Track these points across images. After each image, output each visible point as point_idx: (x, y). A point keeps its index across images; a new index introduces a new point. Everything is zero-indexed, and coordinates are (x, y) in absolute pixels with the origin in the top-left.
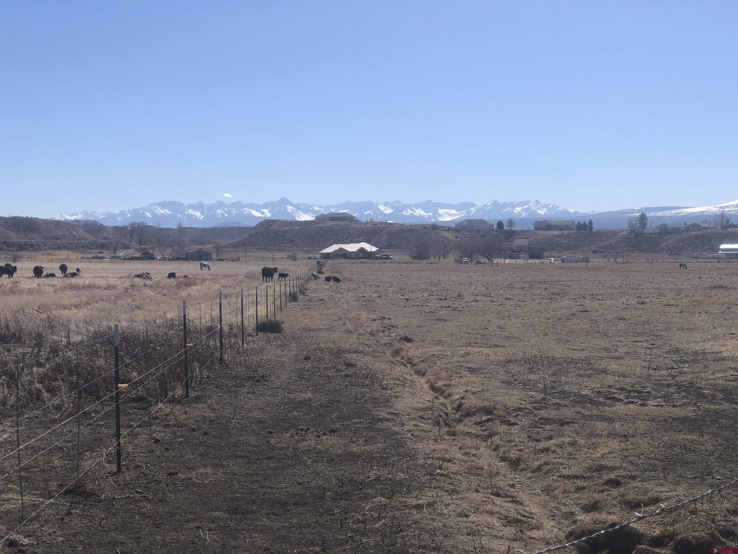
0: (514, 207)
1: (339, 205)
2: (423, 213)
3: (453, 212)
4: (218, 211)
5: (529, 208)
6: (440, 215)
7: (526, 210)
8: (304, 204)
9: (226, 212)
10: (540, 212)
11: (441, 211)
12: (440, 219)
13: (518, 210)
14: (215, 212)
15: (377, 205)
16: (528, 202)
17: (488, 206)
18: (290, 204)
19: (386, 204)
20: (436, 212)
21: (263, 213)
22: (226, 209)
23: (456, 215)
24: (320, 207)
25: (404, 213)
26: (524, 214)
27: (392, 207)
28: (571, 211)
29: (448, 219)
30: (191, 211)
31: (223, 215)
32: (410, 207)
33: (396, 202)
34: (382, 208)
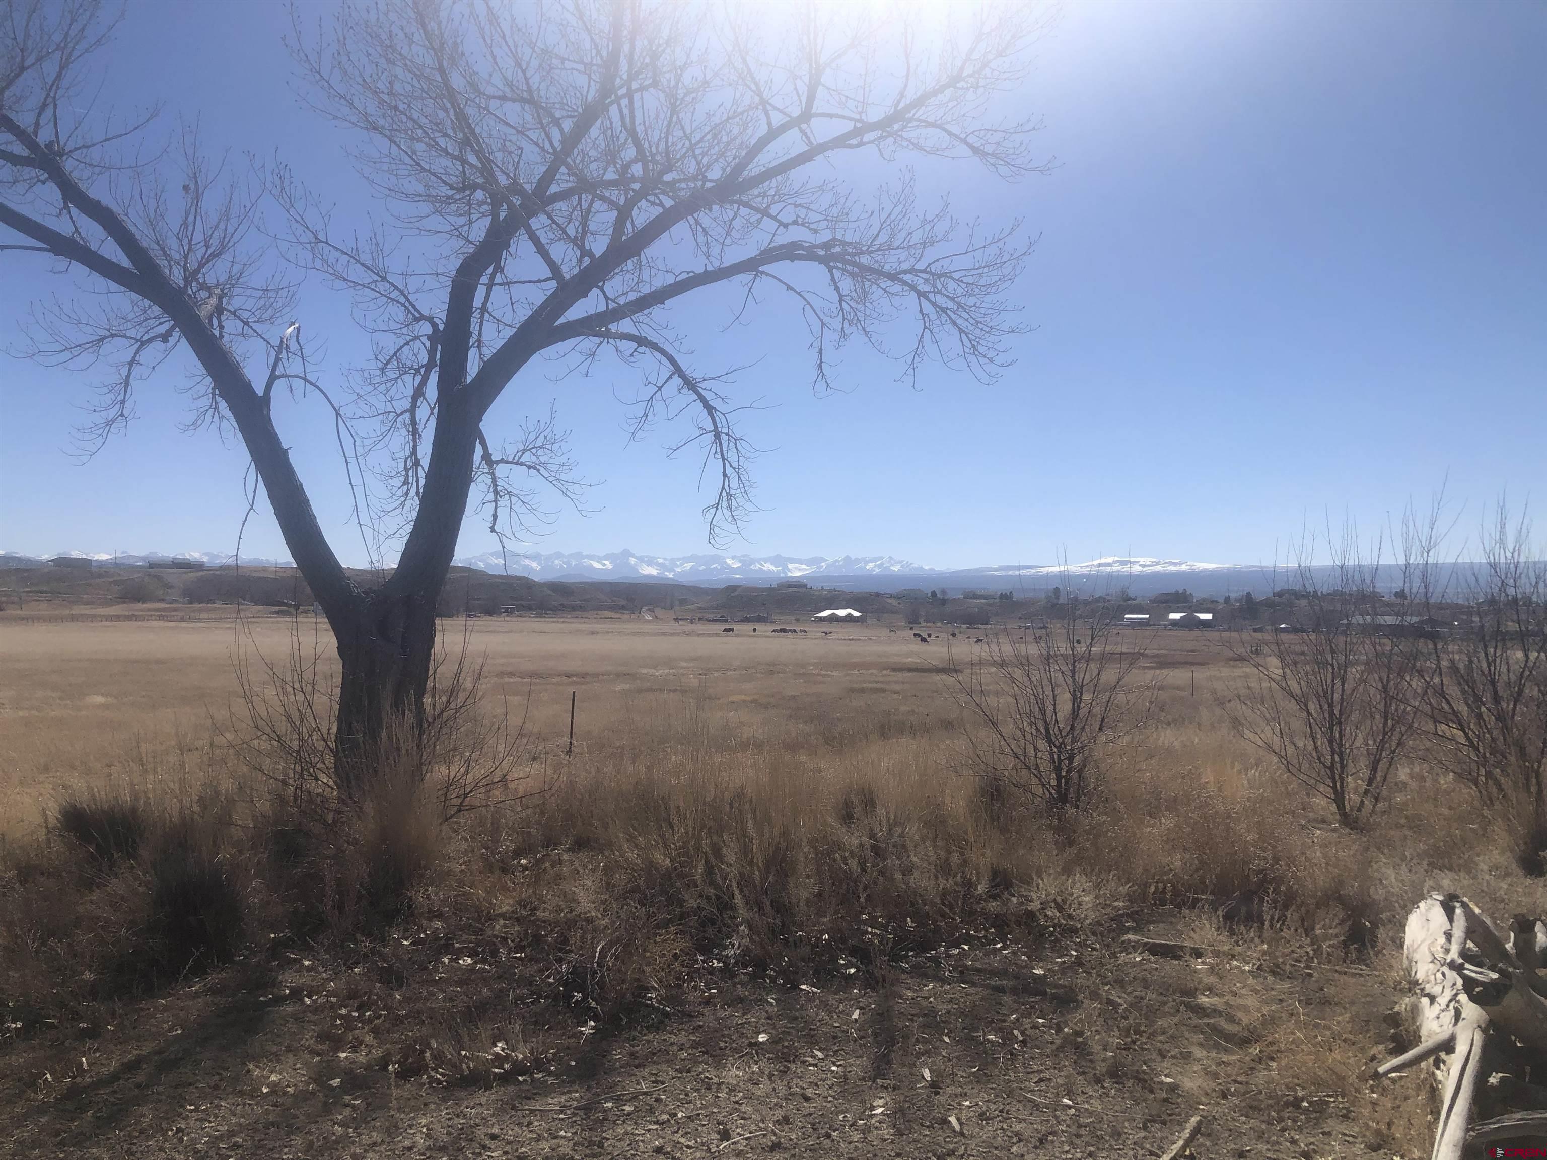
0: (867, 563)
1: (684, 558)
2: (772, 568)
3: (804, 567)
4: (557, 562)
5: (882, 564)
6: (789, 571)
7: (880, 566)
8: (646, 557)
9: (564, 563)
10: (892, 568)
11: (790, 566)
12: (790, 575)
13: (870, 566)
14: (553, 562)
15: (724, 558)
16: (881, 558)
17: (839, 562)
18: (633, 556)
19: (733, 558)
20: (785, 568)
21: (604, 565)
22: (565, 560)
23: (806, 570)
24: (665, 559)
25: (752, 567)
26: (877, 570)
27: (740, 561)
28: (927, 568)
29: (798, 574)
30: (527, 562)
31: (561, 566)
32: (759, 561)
33: (744, 556)
34: (729, 561)
